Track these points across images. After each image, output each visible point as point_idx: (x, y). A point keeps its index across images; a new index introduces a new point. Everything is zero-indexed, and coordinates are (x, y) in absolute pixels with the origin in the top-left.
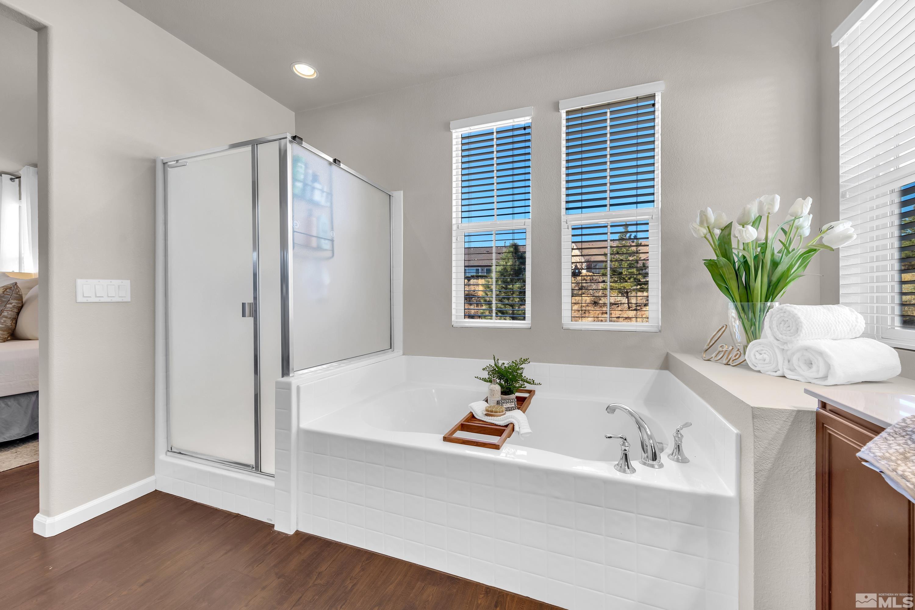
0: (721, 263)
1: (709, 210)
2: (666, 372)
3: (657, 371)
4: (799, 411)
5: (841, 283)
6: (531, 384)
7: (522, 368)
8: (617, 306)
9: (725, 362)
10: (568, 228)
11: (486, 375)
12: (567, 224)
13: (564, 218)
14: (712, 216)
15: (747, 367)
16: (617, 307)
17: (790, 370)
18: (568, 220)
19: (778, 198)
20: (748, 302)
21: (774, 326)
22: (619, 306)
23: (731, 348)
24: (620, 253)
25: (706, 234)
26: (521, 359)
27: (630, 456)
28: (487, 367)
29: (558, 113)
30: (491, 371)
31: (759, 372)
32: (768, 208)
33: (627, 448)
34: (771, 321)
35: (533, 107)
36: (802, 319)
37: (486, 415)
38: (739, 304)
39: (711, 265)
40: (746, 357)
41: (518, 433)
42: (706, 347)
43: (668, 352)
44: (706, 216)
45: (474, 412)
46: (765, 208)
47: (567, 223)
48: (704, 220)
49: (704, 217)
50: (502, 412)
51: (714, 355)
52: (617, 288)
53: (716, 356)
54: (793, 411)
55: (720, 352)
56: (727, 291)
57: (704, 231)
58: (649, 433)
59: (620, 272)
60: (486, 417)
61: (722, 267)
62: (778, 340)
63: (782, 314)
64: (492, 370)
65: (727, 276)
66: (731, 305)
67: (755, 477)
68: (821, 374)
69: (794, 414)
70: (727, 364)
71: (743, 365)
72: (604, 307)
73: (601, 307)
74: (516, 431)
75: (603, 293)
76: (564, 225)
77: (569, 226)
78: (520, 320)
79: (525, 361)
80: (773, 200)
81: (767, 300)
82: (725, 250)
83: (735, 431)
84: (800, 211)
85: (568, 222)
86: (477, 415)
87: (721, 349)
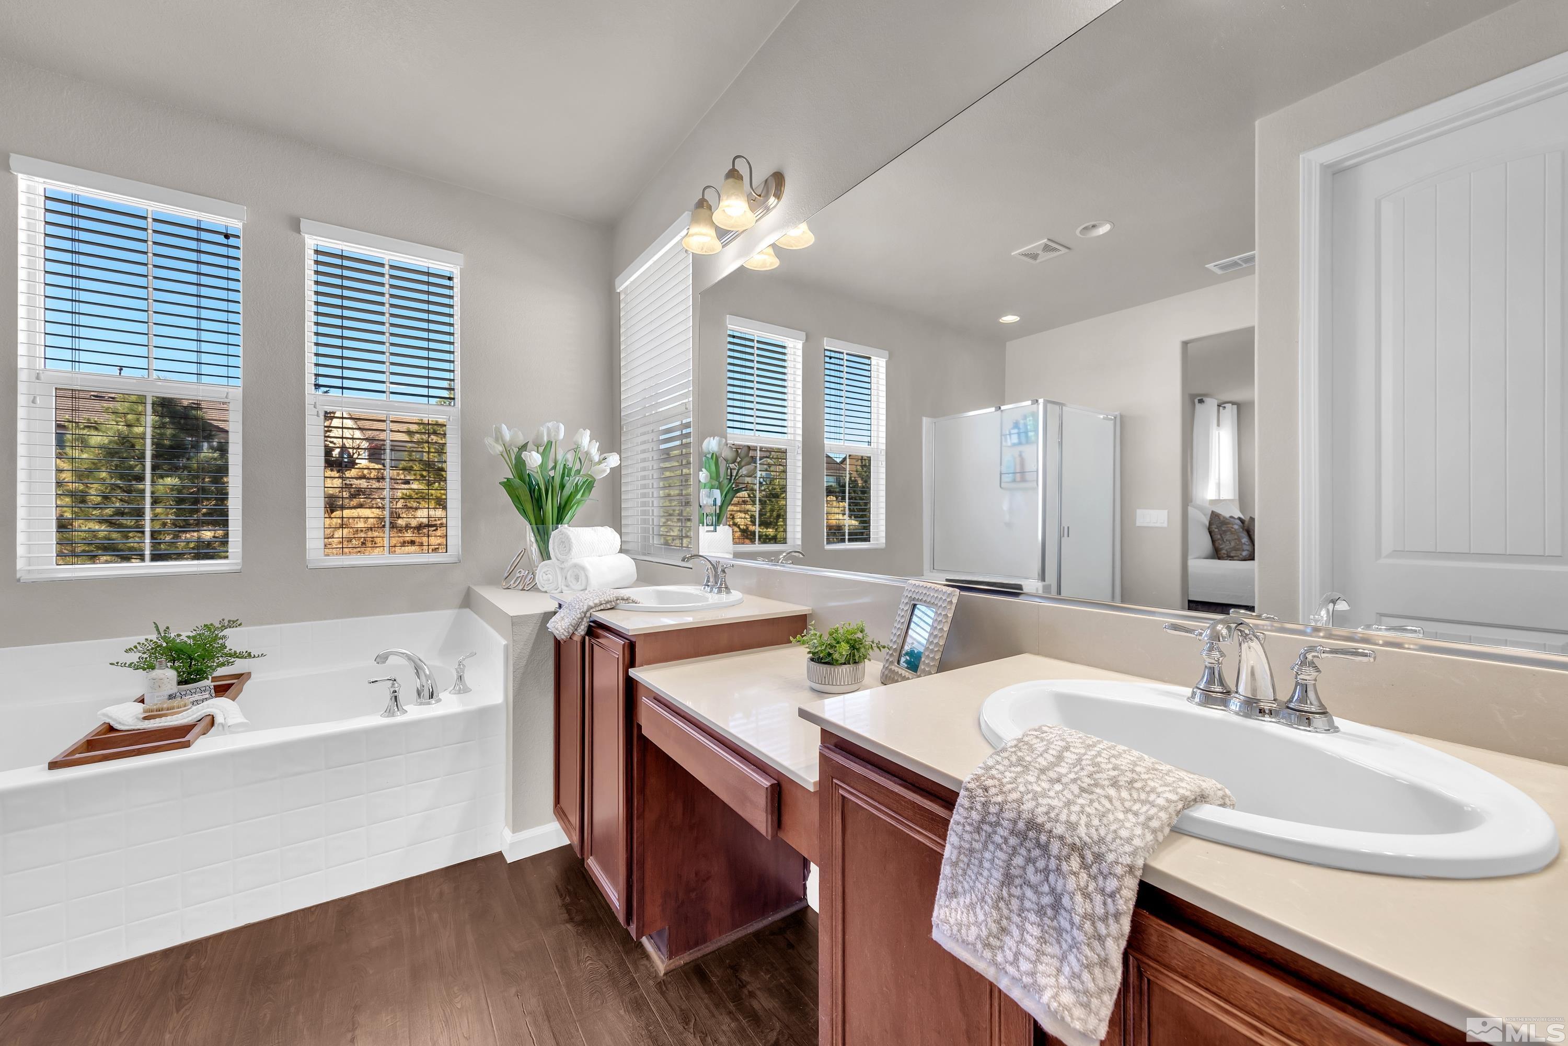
0: (516, 483)
1: (504, 427)
2: (467, 611)
3: (456, 611)
4: (545, 613)
5: (623, 506)
6: (245, 658)
7: (224, 637)
8: (435, 528)
9: (521, 587)
10: (318, 415)
11: (134, 657)
12: (317, 410)
13: (309, 400)
14: (507, 435)
15: (538, 590)
16: (434, 530)
17: (567, 586)
18: (317, 403)
19: (562, 427)
20: (543, 524)
21: (556, 547)
22: (437, 529)
23: (527, 572)
24: (438, 432)
25: (503, 452)
26: (223, 620)
27: (400, 698)
28: (138, 645)
29: (295, 235)
30: (148, 650)
31: (546, 592)
32: (555, 435)
33: (397, 689)
34: (554, 543)
35: (245, 208)
36: (573, 540)
37: (145, 718)
38: (534, 526)
39: (508, 485)
40: (537, 581)
41: (223, 725)
42: (506, 575)
43: (469, 587)
44: (501, 433)
45: (115, 720)
46: (553, 434)
47: (315, 407)
48: (499, 437)
49: (498, 433)
50: (185, 706)
51: (512, 583)
52: (434, 496)
53: (514, 583)
54: (542, 613)
55: (518, 577)
56: (524, 513)
57: (500, 448)
58: (428, 673)
59: (439, 467)
60: (146, 721)
61: (518, 488)
62: (558, 560)
63: (561, 536)
64: (152, 649)
65: (522, 498)
66: (528, 527)
67: (514, 676)
68: (583, 588)
69: (542, 616)
70: (523, 590)
71: (534, 588)
72: (407, 531)
73: (400, 531)
74: (219, 724)
75: (404, 504)
76: (309, 410)
77: (320, 412)
78: (221, 558)
79: (233, 624)
80: (558, 428)
81: (558, 523)
82: (521, 471)
83: (504, 642)
84: (580, 441)
85: (318, 406)
86: (123, 725)
87: (519, 575)
